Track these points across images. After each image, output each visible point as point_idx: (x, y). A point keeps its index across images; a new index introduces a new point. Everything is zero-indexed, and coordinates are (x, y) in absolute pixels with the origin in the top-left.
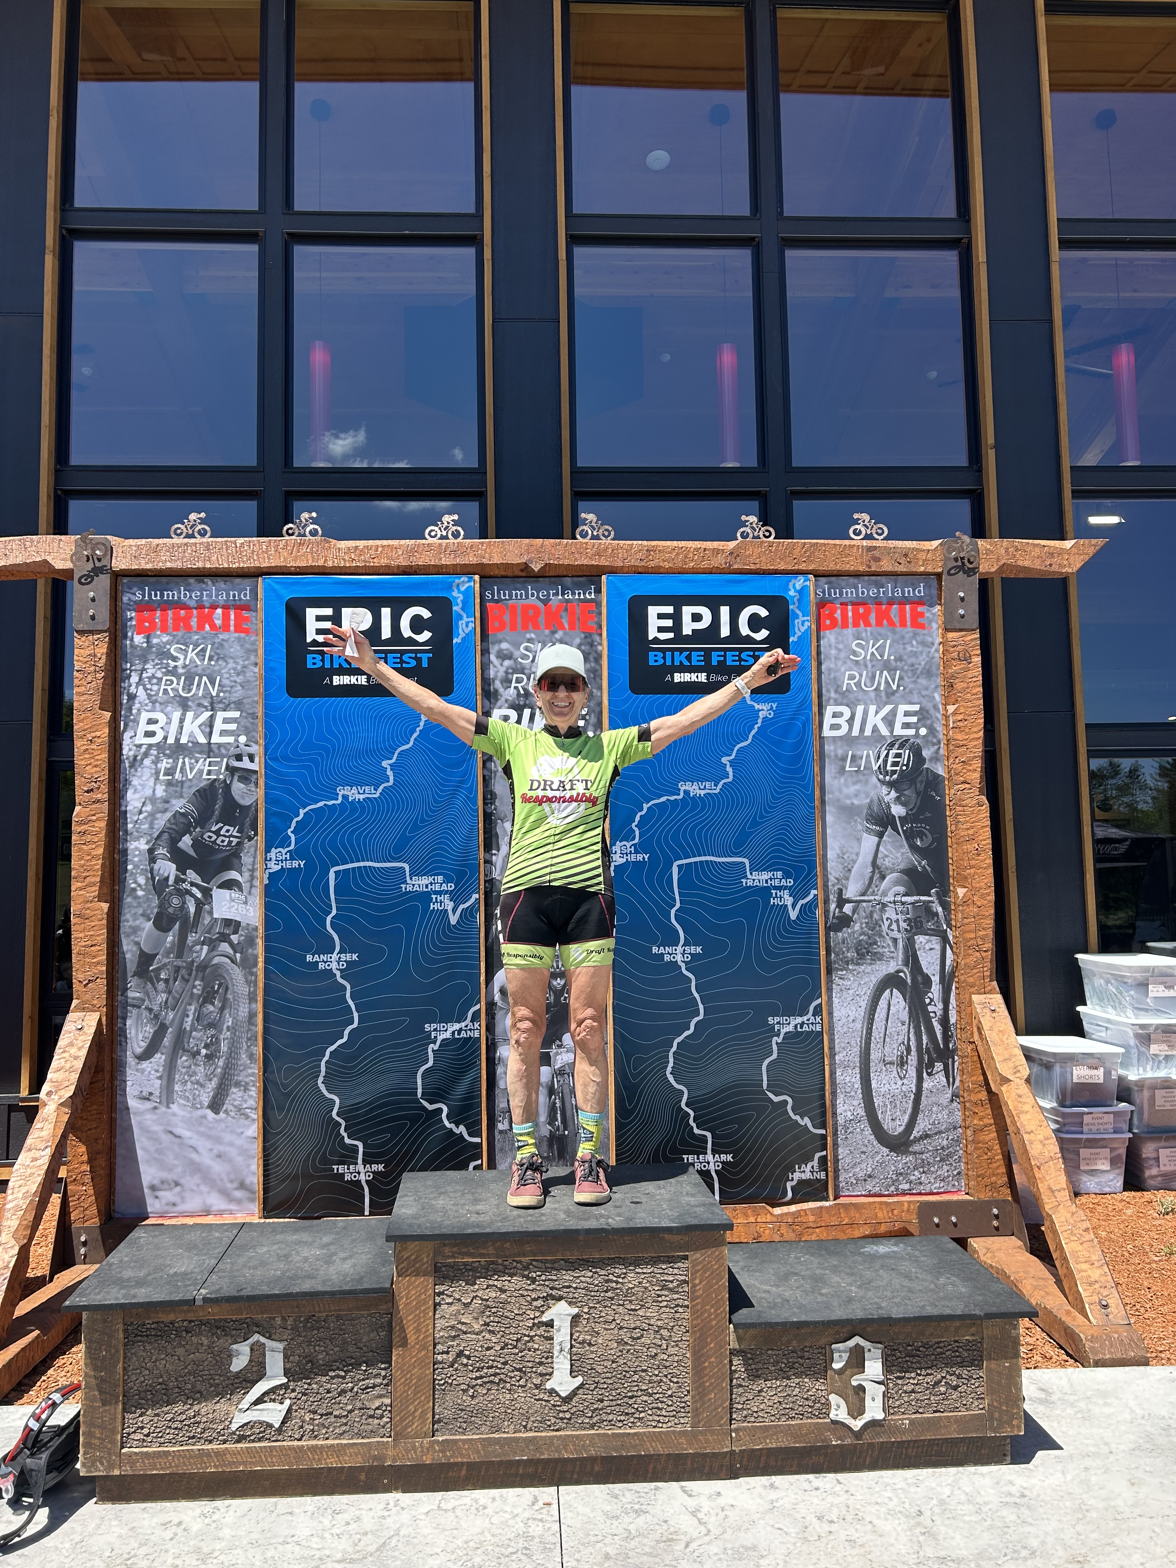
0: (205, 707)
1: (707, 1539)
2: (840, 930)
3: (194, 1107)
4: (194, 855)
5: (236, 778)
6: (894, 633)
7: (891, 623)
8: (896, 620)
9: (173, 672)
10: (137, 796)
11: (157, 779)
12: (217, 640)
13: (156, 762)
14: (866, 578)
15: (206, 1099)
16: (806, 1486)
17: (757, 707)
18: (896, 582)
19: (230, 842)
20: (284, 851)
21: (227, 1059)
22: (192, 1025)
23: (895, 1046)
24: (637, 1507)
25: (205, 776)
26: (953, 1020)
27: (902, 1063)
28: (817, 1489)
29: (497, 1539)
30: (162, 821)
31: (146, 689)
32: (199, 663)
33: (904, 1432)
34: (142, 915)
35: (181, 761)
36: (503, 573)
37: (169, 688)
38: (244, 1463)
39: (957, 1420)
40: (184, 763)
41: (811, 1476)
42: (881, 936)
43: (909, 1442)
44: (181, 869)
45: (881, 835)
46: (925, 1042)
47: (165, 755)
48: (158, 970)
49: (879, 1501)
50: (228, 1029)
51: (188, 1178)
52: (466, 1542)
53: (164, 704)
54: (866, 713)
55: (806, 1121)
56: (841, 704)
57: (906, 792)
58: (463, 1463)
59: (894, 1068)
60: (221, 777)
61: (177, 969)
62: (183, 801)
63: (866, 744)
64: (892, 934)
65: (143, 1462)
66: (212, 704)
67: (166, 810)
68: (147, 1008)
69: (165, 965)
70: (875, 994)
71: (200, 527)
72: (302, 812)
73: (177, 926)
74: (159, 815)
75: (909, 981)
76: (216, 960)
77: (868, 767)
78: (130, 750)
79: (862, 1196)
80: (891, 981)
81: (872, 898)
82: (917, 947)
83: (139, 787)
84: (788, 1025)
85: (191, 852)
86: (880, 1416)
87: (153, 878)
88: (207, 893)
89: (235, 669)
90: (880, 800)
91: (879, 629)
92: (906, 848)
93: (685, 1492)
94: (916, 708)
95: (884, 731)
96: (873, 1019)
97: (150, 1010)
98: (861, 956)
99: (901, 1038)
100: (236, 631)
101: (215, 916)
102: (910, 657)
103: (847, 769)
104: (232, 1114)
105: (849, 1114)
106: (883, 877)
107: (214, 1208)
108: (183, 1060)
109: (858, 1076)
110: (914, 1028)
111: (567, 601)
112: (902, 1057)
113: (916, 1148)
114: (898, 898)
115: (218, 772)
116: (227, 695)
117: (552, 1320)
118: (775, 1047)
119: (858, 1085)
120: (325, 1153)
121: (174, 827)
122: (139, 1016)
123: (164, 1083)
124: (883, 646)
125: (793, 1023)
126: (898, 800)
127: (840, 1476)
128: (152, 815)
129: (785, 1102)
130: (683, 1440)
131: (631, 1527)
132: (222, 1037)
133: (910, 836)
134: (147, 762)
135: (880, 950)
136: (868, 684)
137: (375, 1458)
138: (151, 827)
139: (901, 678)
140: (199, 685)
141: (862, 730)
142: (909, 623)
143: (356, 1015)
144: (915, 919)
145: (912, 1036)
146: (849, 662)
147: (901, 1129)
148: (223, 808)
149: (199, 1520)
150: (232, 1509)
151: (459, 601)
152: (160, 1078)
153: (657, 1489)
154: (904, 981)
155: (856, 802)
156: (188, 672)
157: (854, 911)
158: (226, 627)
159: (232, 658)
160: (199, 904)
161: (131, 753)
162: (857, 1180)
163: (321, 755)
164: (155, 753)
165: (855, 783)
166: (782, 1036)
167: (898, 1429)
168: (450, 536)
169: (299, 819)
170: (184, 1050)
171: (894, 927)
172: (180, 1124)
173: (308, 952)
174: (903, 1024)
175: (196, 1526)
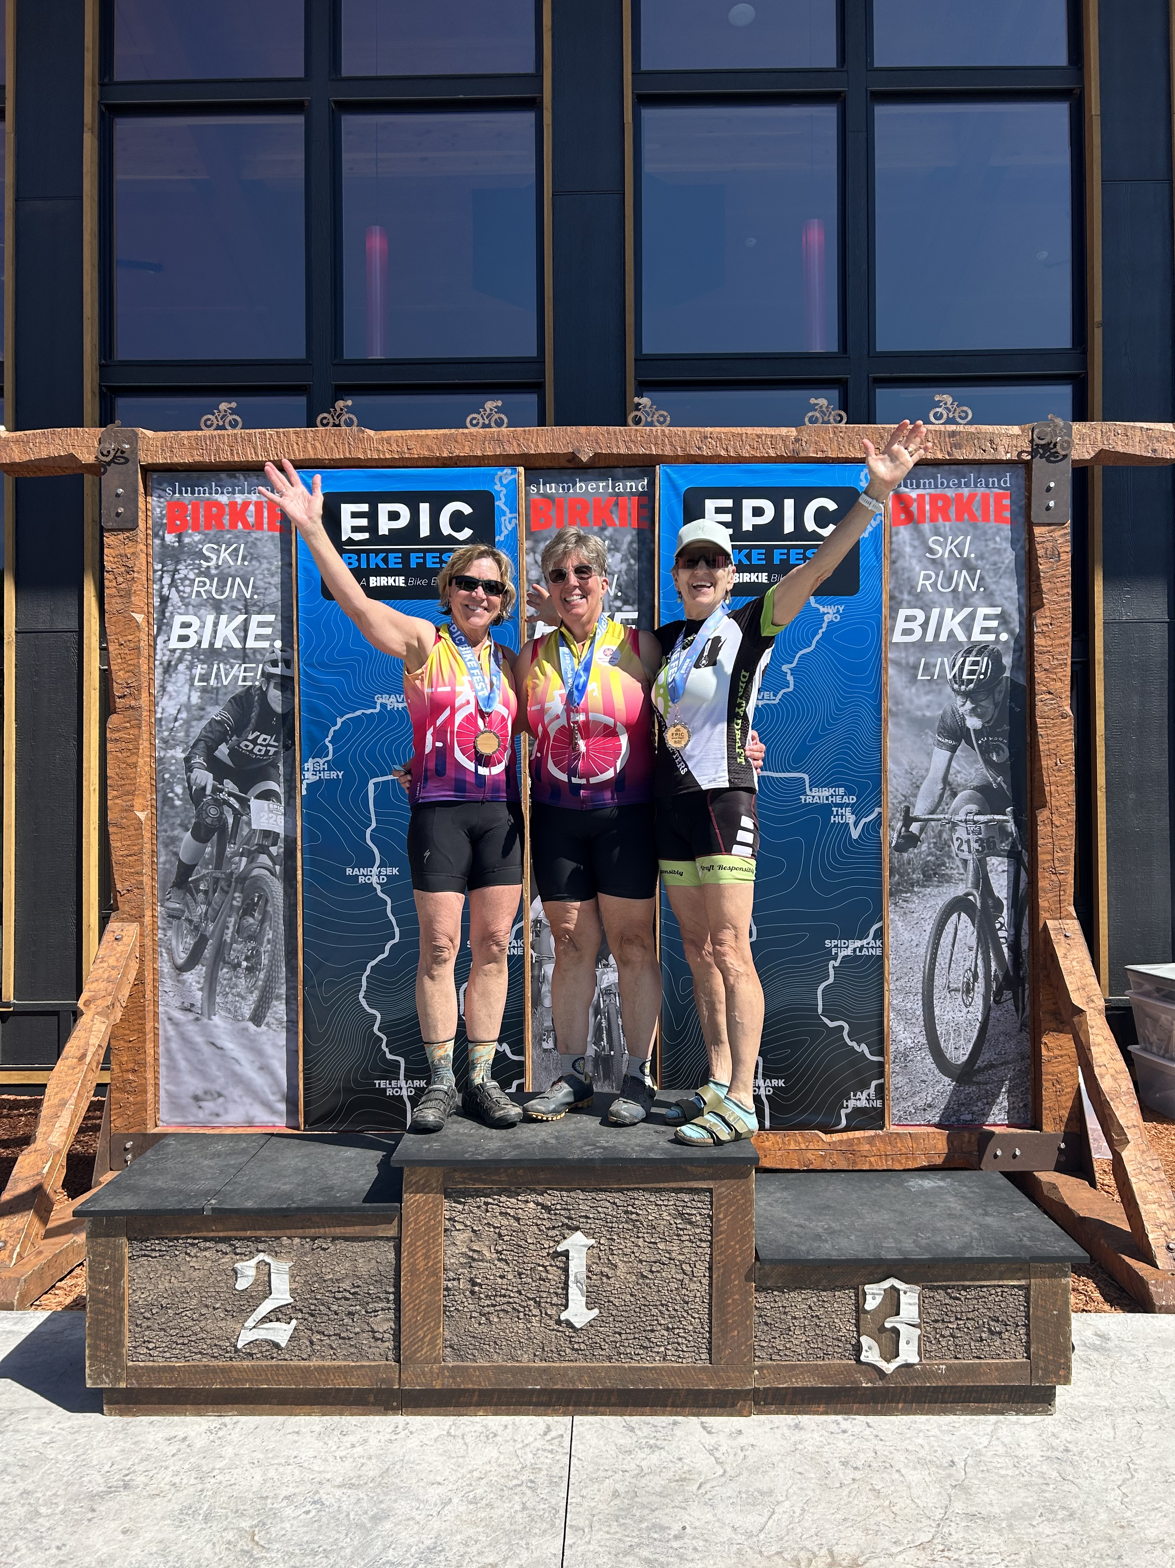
0: (239, 610)
1: (723, 1479)
2: (906, 850)
3: (235, 1018)
4: (231, 764)
5: (272, 685)
6: (975, 528)
7: (973, 517)
8: (978, 514)
9: (206, 573)
10: (172, 703)
11: (192, 685)
12: (250, 539)
13: (190, 667)
14: (947, 467)
15: (247, 1012)
16: (833, 1427)
17: (822, 609)
18: (979, 472)
19: (267, 751)
20: (321, 761)
21: (268, 971)
22: (233, 937)
23: (961, 972)
24: (652, 1442)
25: (240, 683)
26: (1025, 946)
27: (968, 990)
28: (844, 1432)
29: (501, 1470)
30: (198, 729)
31: (178, 591)
32: (232, 563)
33: (938, 1377)
34: (180, 825)
35: (216, 666)
36: (549, 464)
37: (202, 590)
38: (251, 1381)
39: (997, 1367)
40: (219, 668)
41: (839, 1418)
42: (950, 857)
43: (946, 1387)
44: (219, 778)
45: (953, 749)
46: (993, 969)
47: (199, 660)
48: (197, 881)
49: (910, 1448)
50: (269, 941)
51: (231, 1089)
52: (471, 1472)
53: (198, 606)
54: (941, 617)
55: (864, 1048)
56: (915, 607)
57: (982, 703)
58: (474, 1390)
59: (959, 995)
60: (257, 683)
61: (216, 881)
62: (218, 709)
63: (941, 651)
64: (961, 855)
65: (149, 1376)
66: (246, 606)
67: (201, 718)
68: (187, 919)
69: (204, 876)
70: (941, 918)
71: (230, 417)
72: (339, 721)
73: (215, 837)
74: (194, 723)
75: (979, 905)
76: (256, 872)
77: (942, 675)
78: (164, 655)
79: (920, 1125)
80: (959, 905)
81: (942, 816)
82: (988, 868)
83: (174, 694)
84: (847, 948)
85: (228, 761)
86: (914, 1359)
87: (190, 788)
88: (245, 803)
89: (269, 570)
90: (954, 712)
91: (958, 524)
92: (981, 764)
93: (704, 1428)
94: (998, 611)
95: (961, 637)
96: (938, 944)
97: (190, 921)
98: (928, 878)
99: (968, 964)
100: (270, 529)
101: (254, 827)
102: (992, 555)
103: (919, 678)
104: (274, 1027)
105: (909, 1041)
106: (954, 795)
107: (257, 1120)
108: (224, 972)
109: (921, 1003)
110: (982, 953)
111: (618, 495)
112: (968, 984)
113: (980, 1078)
114: (970, 817)
115: (254, 679)
116: (261, 597)
117: (567, 1251)
118: (831, 972)
119: (919, 1012)
120: (366, 1068)
121: (210, 735)
122: (179, 927)
123: (206, 995)
124: (963, 543)
125: (851, 947)
126: (973, 711)
127: (870, 1419)
128: (187, 723)
129: (841, 1028)
130: (703, 1376)
131: (643, 1464)
132: (262, 949)
133: (985, 751)
134: (181, 667)
135: (949, 872)
136: (945, 585)
137: (383, 1381)
138: (187, 736)
139: (981, 578)
140: (232, 587)
141: (937, 635)
142: (992, 518)
143: (397, 930)
144: (988, 839)
145: (980, 962)
146: (925, 560)
147: (966, 1058)
148: (259, 715)
149: (204, 1435)
150: (240, 1425)
151: (502, 496)
152: (201, 989)
153: (675, 1423)
154: (973, 905)
155: (928, 714)
156: (221, 572)
157: (922, 830)
158: (259, 525)
159: (265, 557)
160: (237, 815)
161: (165, 658)
162: (916, 1109)
163: (358, 662)
164: (189, 658)
165: (927, 693)
166: (839, 960)
167: (934, 1375)
168: (493, 424)
169: (337, 728)
170: (225, 962)
171: (965, 847)
172: (223, 1036)
173: (348, 865)
174: (970, 949)
175: (199, 1443)
